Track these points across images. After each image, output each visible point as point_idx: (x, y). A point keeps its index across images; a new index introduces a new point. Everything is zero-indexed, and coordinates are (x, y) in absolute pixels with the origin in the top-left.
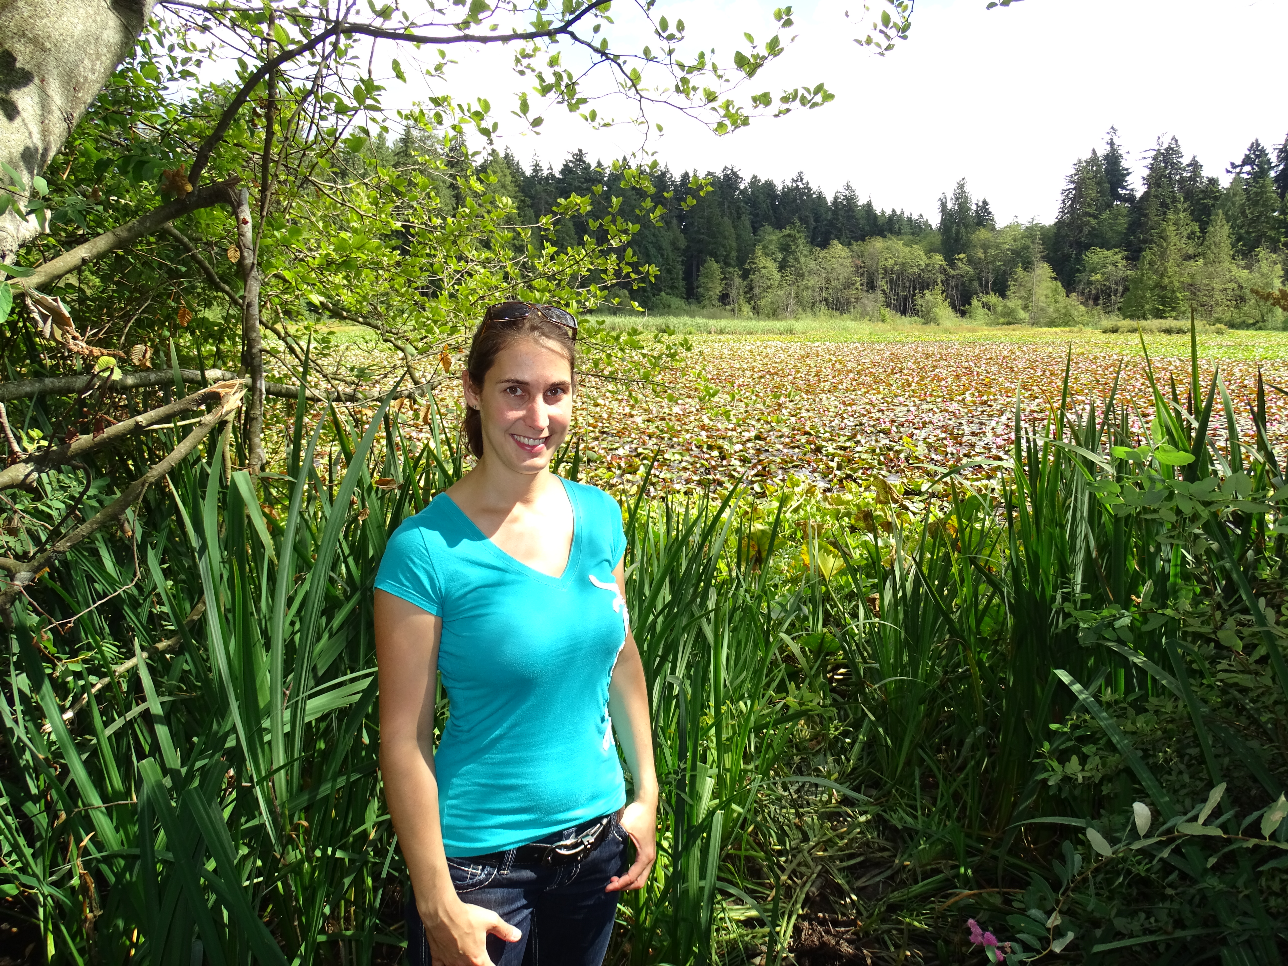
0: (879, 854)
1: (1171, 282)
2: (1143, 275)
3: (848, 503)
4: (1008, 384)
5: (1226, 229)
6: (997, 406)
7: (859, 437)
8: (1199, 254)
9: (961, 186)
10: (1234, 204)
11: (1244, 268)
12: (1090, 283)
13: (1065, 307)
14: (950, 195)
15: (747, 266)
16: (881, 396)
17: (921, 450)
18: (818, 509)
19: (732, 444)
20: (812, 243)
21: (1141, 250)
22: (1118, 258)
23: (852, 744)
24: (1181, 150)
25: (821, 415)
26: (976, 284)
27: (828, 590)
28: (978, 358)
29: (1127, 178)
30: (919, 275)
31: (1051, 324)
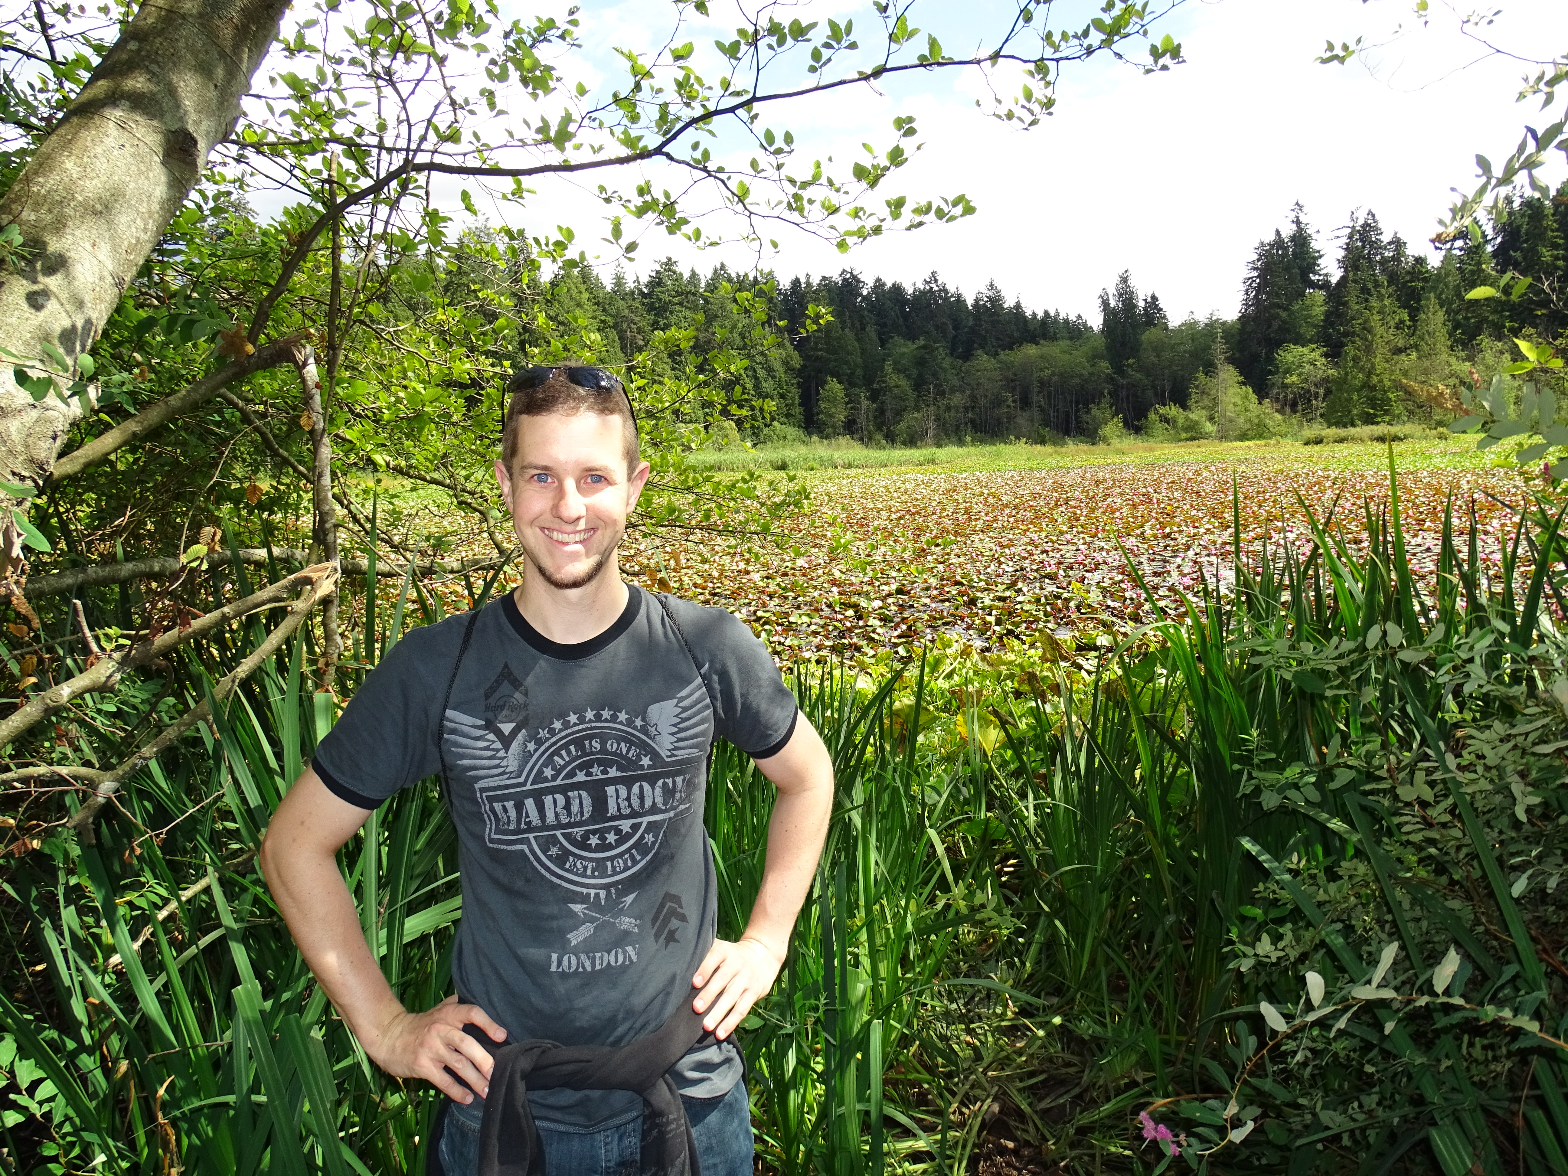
0: (1064, 1071)
1: (1381, 381)
2: (1347, 374)
3: (1011, 663)
4: (1194, 512)
5: (1441, 315)
6: (1182, 539)
7: (1020, 585)
8: (1411, 346)
9: (1125, 280)
10: (1447, 286)
11: (1464, 360)
12: (1285, 386)
13: (1258, 416)
14: (1112, 291)
15: (875, 386)
16: (1043, 534)
17: (1094, 597)
18: (976, 673)
19: (870, 599)
20: (952, 354)
21: (1343, 345)
22: (1316, 355)
23: (1028, 944)
24: (1380, 225)
25: (974, 561)
26: (1150, 393)
27: (990, 768)
28: (1158, 483)
29: (1320, 261)
30: (1082, 387)
31: (1243, 437)
